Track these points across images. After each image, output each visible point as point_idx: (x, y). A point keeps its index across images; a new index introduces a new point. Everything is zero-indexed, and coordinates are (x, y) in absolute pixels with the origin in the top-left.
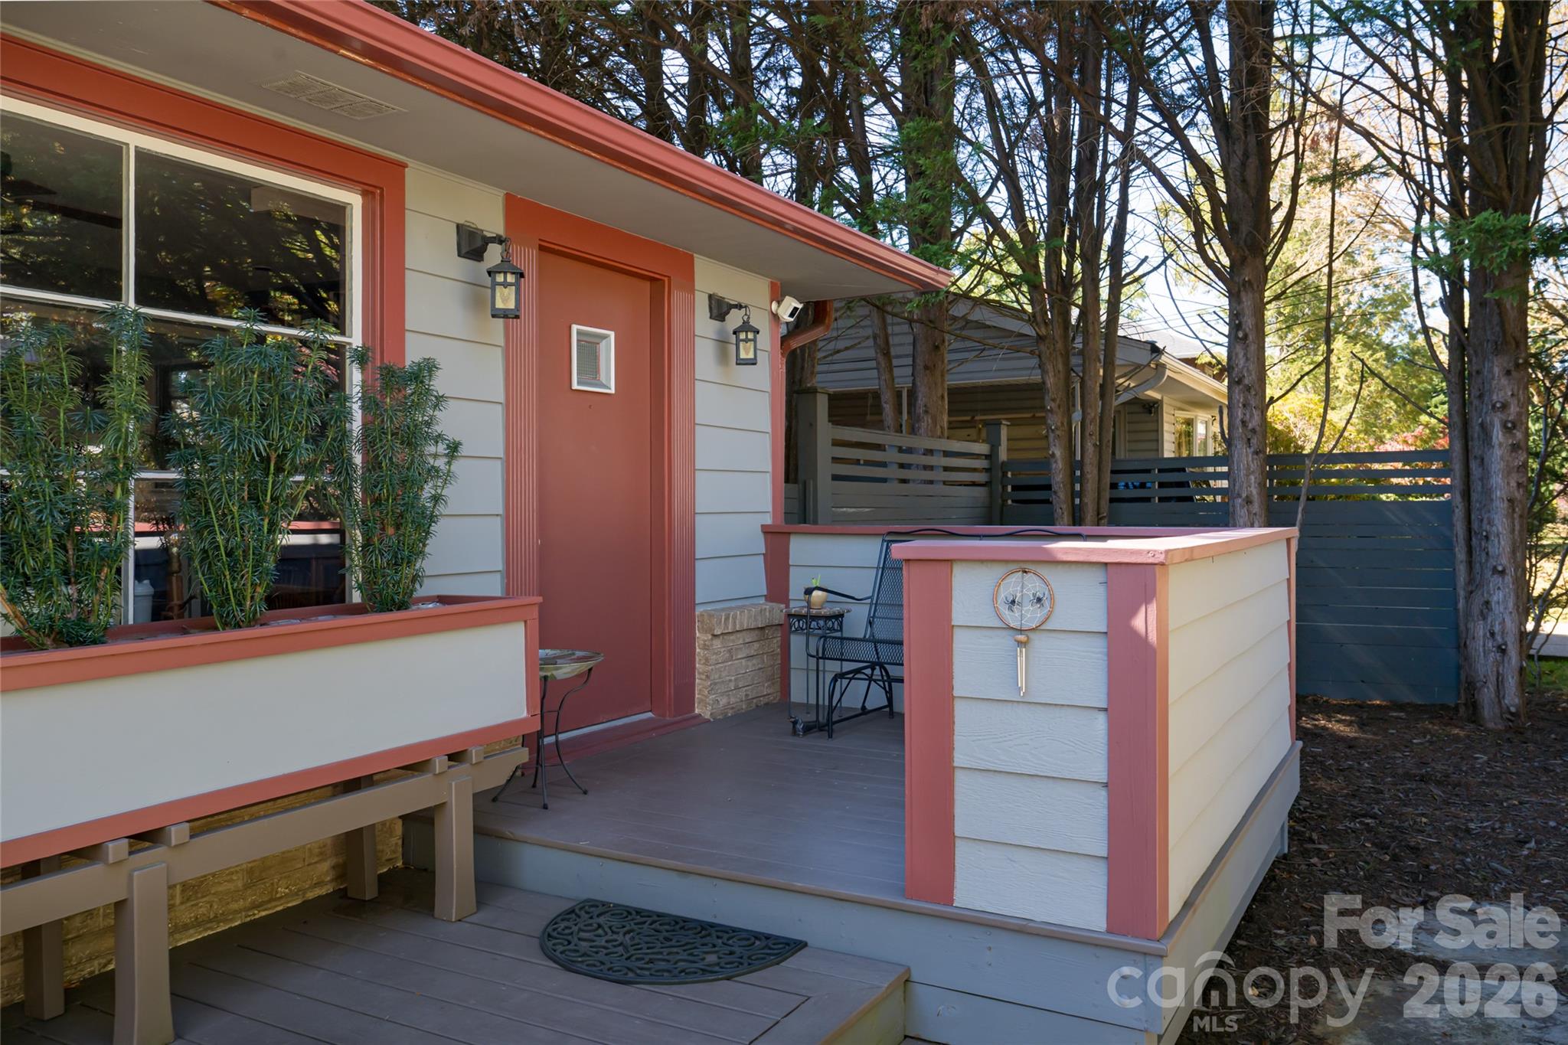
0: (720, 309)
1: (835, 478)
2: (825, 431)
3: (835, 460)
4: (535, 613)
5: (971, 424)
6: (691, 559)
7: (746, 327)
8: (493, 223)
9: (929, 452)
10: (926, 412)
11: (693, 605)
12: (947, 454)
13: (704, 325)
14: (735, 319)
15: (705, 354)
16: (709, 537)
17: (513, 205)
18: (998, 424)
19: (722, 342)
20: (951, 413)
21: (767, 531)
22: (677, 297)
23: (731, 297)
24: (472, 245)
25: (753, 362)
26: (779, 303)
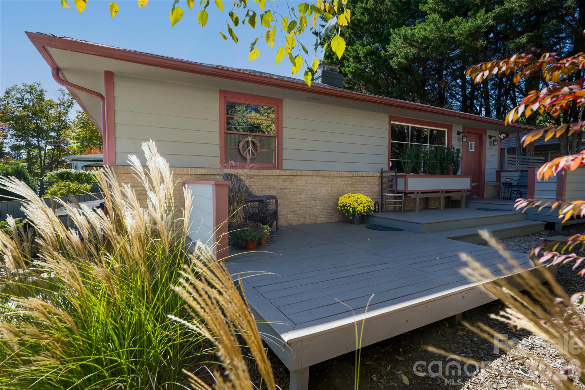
0: (490, 137)
1: (508, 164)
2: (506, 155)
3: (508, 161)
4: (471, 177)
5: (541, 154)
6: (484, 175)
7: (496, 140)
8: (461, 130)
9: (529, 159)
10: (529, 151)
11: (485, 181)
12: (533, 159)
13: (488, 140)
14: (493, 139)
15: (488, 144)
16: (487, 171)
17: (464, 128)
18: (548, 153)
19: (490, 142)
20: (535, 151)
21: (497, 171)
22: (484, 136)
23: (492, 135)
24: (459, 133)
25: (496, 145)
26: (500, 135)
